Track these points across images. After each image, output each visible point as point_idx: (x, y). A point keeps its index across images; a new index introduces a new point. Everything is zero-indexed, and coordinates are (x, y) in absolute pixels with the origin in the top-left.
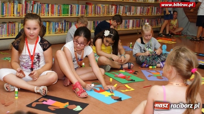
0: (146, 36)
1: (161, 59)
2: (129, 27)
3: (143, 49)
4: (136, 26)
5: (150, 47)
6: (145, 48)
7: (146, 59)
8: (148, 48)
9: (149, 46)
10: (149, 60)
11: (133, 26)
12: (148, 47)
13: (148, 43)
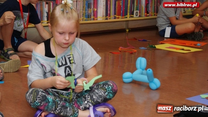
0: (60, 33)
1: (92, 97)
2: (97, 17)
3: (48, 69)
4: (115, 14)
5: (69, 64)
6: (56, 68)
7: (44, 99)
8: (63, 68)
9: (68, 61)
10: (54, 102)
11: (107, 14)
12: (63, 65)
13: (63, 55)
